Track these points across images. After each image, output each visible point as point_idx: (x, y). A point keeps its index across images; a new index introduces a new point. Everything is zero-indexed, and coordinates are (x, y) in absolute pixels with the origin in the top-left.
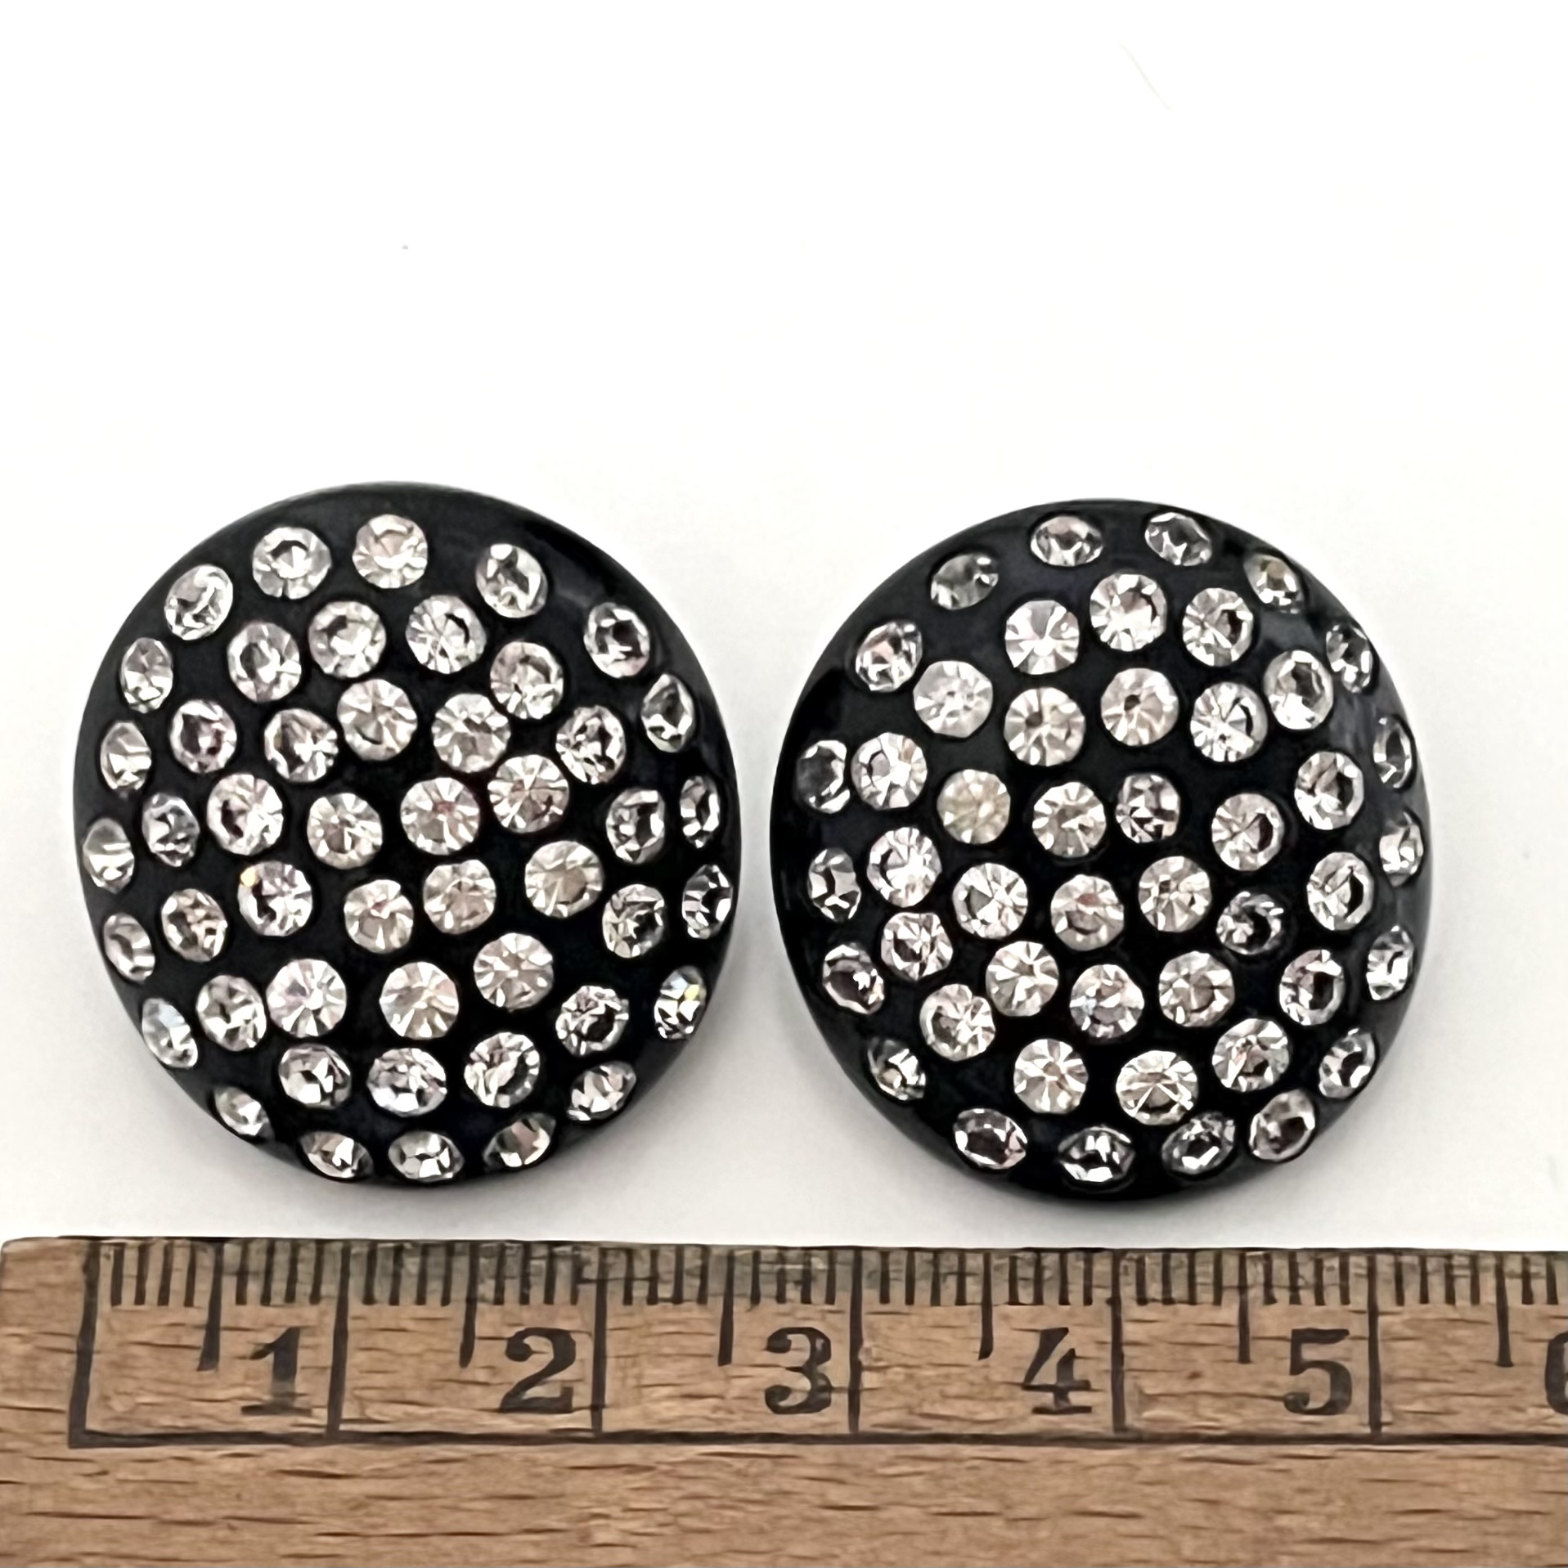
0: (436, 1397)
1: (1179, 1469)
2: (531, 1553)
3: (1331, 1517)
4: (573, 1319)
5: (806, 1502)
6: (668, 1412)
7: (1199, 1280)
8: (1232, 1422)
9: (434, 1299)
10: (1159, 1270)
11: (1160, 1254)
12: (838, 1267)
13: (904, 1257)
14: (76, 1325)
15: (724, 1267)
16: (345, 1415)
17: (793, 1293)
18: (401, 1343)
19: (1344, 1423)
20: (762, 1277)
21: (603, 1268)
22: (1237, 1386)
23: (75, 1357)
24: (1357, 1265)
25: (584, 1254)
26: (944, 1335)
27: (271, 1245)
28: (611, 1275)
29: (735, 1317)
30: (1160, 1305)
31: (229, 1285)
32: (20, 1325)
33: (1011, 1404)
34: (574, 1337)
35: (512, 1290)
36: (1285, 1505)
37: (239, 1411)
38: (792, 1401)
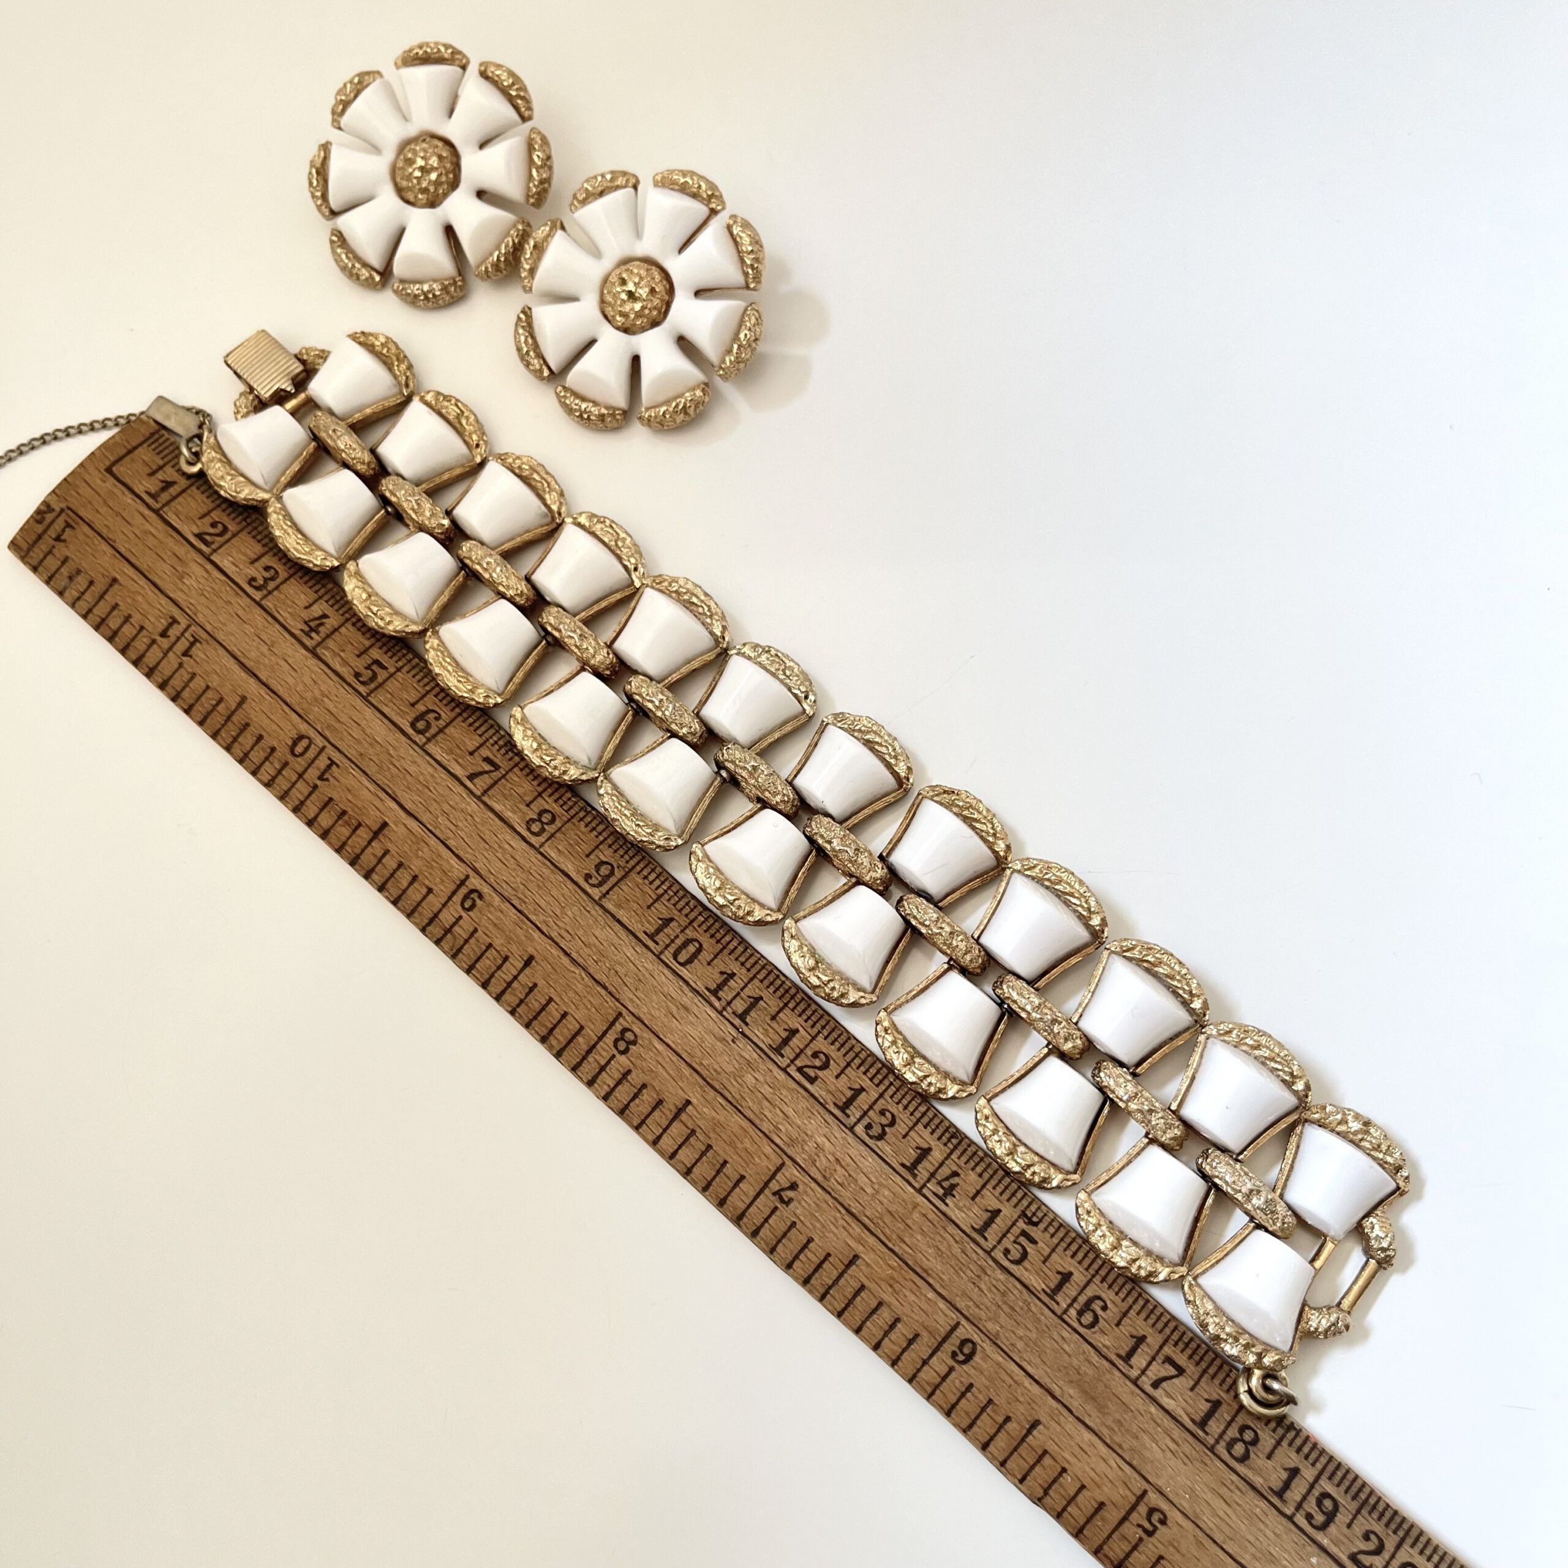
0: (186, 521)
1: (316, 669)
2: (168, 572)
3: (336, 707)
4: (232, 527)
5: (234, 609)
6: (225, 563)
8: (338, 668)
14: (134, 444)
16: (164, 510)
17: (281, 562)
18: (193, 503)
19: (362, 689)
22: (349, 660)
23: (126, 451)
26: (303, 596)
29: (264, 556)
33: (297, 623)
34: (229, 531)
36: (329, 696)
37: (145, 491)
38: (254, 584)
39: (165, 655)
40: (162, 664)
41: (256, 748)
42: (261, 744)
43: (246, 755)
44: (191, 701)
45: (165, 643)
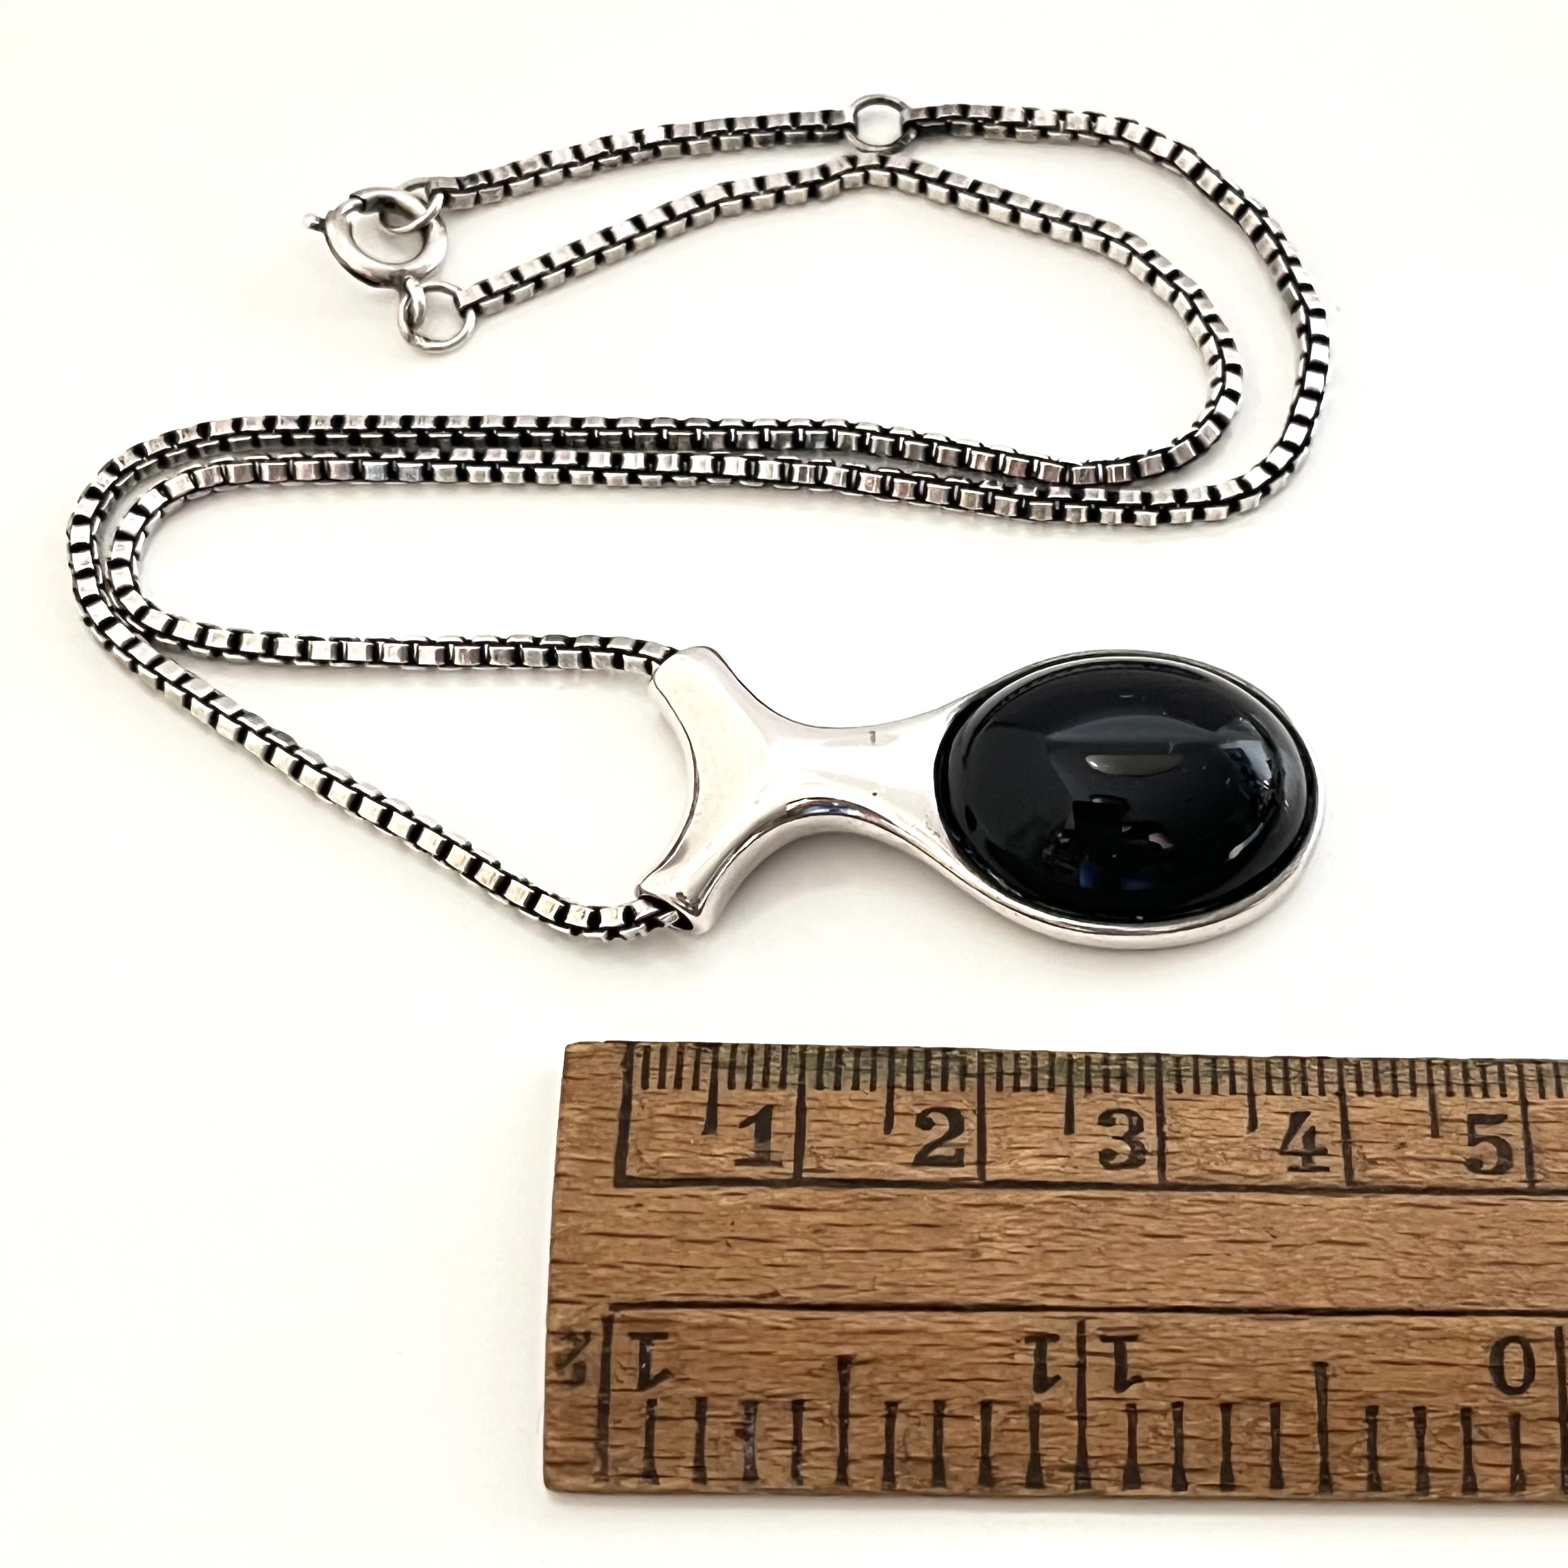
0: (869, 1154)
1: (1391, 1210)
2: (938, 1266)
3: (1502, 1246)
4: (964, 1103)
5: (1134, 1232)
6: (1031, 1166)
7: (1400, 1079)
8: (1430, 1179)
9: (865, 1086)
10: (1371, 1071)
11: (1370, 1064)
12: (1146, 1068)
13: (1191, 1061)
14: (618, 1103)
15: (1065, 1067)
16: (805, 1167)
17: (1115, 1086)
18: (843, 1116)
19: (1509, 1180)
20: (1093, 1074)
21: (982, 1066)
22: (1431, 1153)
23: (616, 1125)
24: (1511, 1071)
25: (968, 1057)
26: (1223, 1116)
27: (751, 1049)
28: (988, 1070)
29: (1075, 1102)
30: (1373, 1096)
31: (723, 1074)
32: (580, 1102)
33: (1271, 1164)
34: (963, 1114)
35: (919, 1080)
36: (1470, 1239)
37: (733, 1163)
38: (1118, 1160)
39: (1082, 1418)
40: (1090, 1441)
41: (1428, 1441)
42: (1433, 1424)
43: (1422, 1469)
44: (1219, 1460)
45: (1062, 1396)
